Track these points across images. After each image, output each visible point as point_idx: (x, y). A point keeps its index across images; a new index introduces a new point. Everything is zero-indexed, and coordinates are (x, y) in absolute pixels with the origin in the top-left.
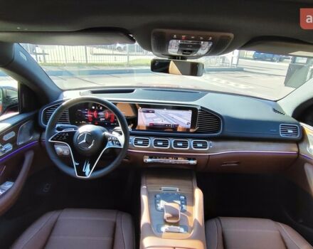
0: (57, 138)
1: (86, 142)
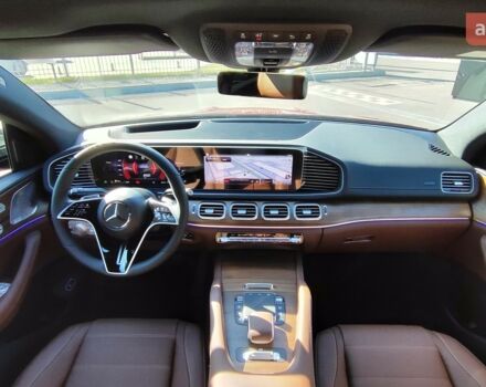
0: (72, 212)
1: (118, 217)
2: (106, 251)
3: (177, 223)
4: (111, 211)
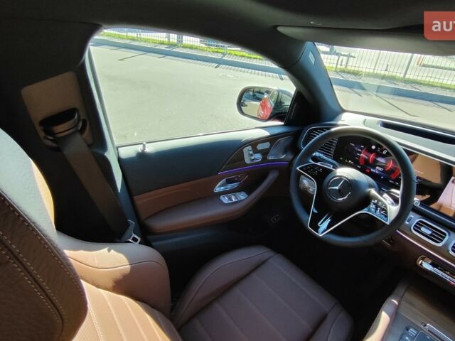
0: (306, 169)
1: (339, 190)
2: (316, 212)
3: (388, 223)
4: (336, 183)
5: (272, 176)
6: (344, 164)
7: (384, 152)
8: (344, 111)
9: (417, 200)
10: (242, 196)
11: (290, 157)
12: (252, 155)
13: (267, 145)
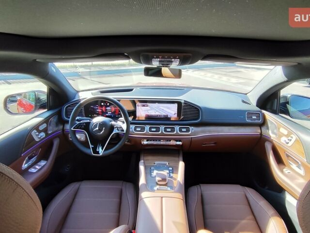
0: (77, 127)
1: (99, 129)
2: (93, 146)
3: (125, 132)
4: (96, 126)
5: (56, 143)
6: (92, 117)
7: (108, 104)
8: (78, 92)
9: (130, 119)
10: (43, 163)
11: (61, 127)
12: (38, 135)
13: (45, 125)
